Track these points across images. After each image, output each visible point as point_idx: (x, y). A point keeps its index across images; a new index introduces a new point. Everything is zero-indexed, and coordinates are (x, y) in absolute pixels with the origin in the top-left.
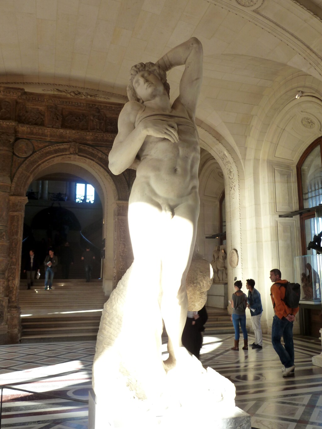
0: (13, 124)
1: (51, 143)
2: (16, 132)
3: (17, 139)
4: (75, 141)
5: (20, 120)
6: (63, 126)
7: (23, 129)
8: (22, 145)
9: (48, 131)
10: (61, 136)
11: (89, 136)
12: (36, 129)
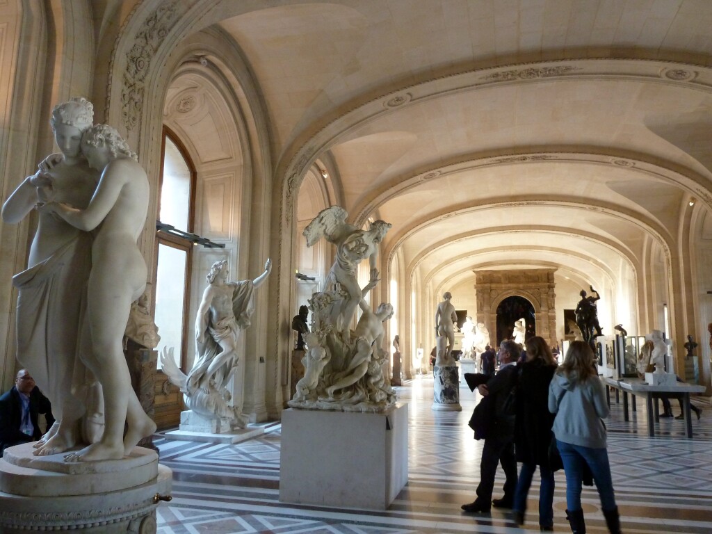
0: (489, 285)
1: (505, 290)
2: (490, 287)
3: (491, 290)
4: (515, 288)
5: (491, 282)
6: (510, 282)
7: (493, 286)
8: (493, 293)
9: (503, 286)
10: (509, 287)
11: (521, 286)
12: (499, 285)
